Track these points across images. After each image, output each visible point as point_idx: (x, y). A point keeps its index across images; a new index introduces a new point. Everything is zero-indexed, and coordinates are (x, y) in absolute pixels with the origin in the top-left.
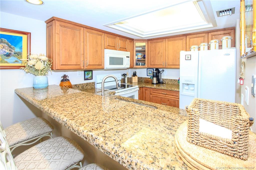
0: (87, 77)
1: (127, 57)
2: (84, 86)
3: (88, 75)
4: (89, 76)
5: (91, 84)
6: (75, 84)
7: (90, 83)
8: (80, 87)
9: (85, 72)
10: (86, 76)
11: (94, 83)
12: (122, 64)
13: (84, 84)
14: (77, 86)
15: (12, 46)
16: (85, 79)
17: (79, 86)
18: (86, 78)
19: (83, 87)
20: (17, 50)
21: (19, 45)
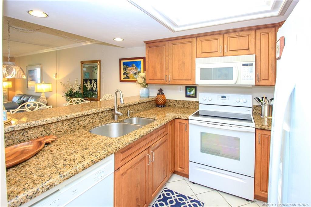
0: (189, 94)
1: (244, 65)
2: (185, 104)
3: (190, 91)
4: (191, 93)
5: (193, 103)
6: (176, 99)
7: (193, 101)
8: (181, 104)
9: (187, 88)
10: (187, 92)
11: (197, 102)
12: (232, 79)
13: (185, 101)
14: (177, 102)
15: (137, 68)
16: (187, 96)
17: (179, 103)
18: (187, 94)
19: (183, 104)
20: (139, 70)
21: (139, 67)
